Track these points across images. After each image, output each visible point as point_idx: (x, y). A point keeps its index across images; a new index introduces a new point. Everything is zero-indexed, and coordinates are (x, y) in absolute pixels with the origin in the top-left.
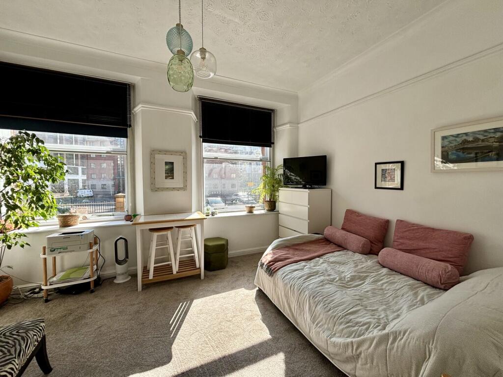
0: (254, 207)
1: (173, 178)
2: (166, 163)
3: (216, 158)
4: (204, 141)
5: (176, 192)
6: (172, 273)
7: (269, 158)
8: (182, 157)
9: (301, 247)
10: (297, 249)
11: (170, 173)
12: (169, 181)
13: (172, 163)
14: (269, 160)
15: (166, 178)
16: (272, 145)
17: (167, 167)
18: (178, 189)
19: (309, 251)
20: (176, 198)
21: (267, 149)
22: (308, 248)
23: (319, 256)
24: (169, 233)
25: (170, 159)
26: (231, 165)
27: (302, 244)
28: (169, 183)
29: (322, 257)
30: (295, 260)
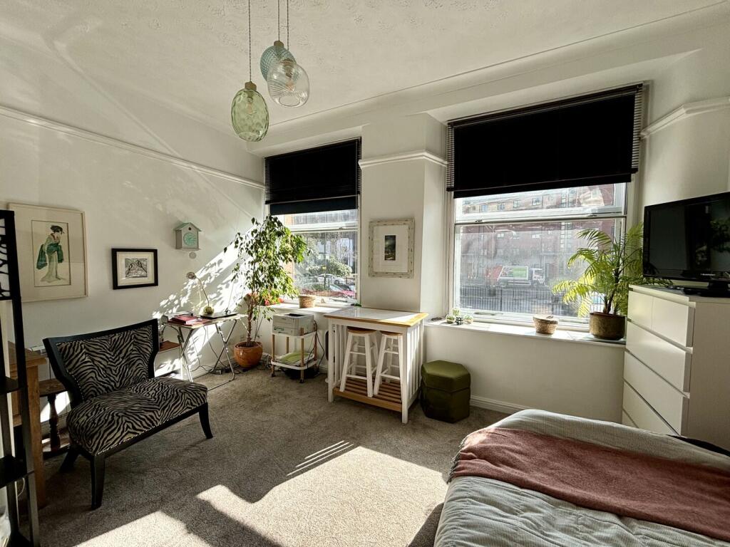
0: (555, 323)
1: (394, 259)
2: (387, 238)
3: (479, 222)
4: (456, 196)
5: (397, 280)
6: (366, 395)
7: (623, 210)
8: (406, 227)
9: (591, 458)
10: (572, 457)
11: (391, 251)
12: (389, 262)
13: (394, 237)
14: (623, 214)
15: (386, 258)
16: (633, 176)
17: (387, 243)
18: (401, 275)
19: (608, 480)
20: (398, 288)
21: (620, 188)
22: (614, 473)
23: (622, 514)
24: (366, 336)
25: (391, 231)
26: (514, 233)
27: (607, 451)
28: (390, 266)
29: (634, 523)
30: (521, 480)
